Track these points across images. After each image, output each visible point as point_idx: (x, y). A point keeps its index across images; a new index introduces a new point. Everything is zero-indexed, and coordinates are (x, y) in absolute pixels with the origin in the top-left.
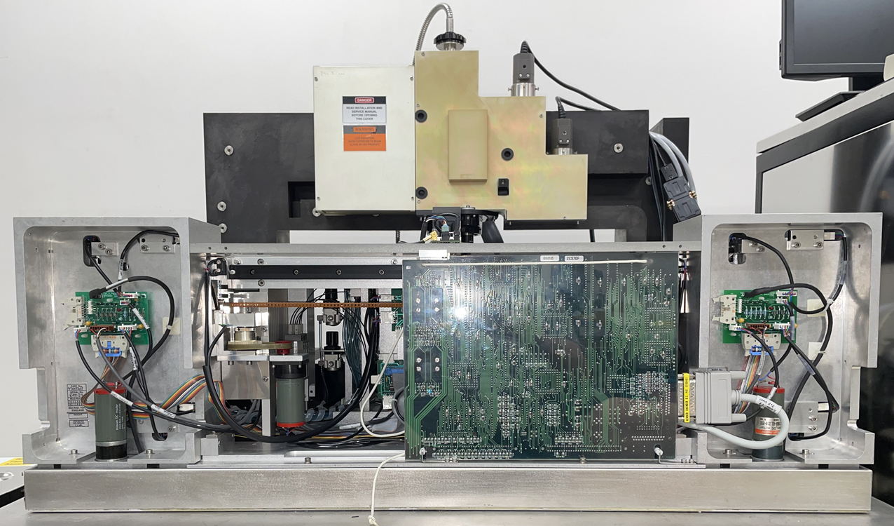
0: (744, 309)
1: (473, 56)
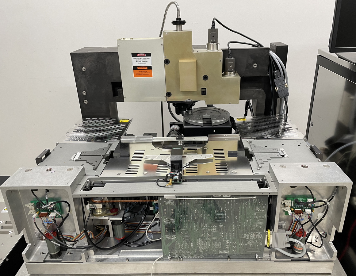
0: (294, 204)
1: (189, 34)
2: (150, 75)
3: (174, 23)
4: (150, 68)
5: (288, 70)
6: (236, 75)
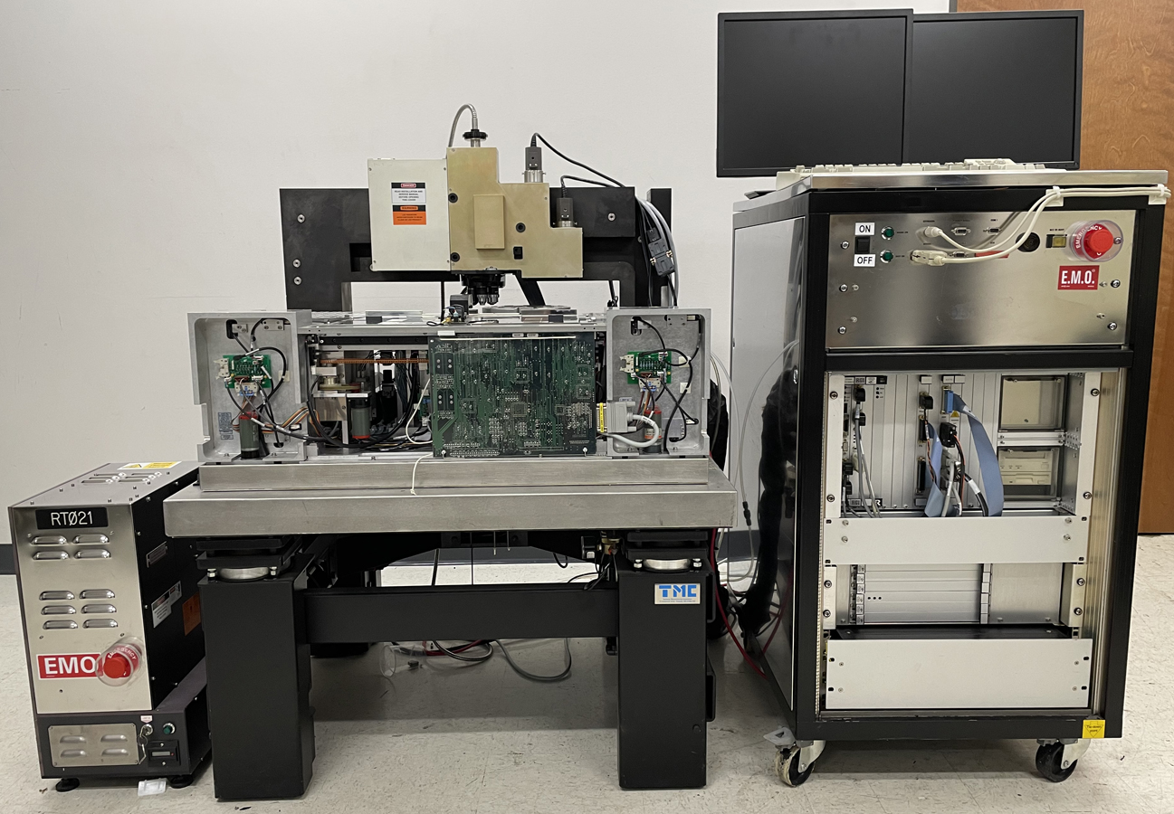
0: (639, 364)
1: (493, 152)
2: (422, 221)
3: (467, 136)
4: (422, 208)
5: (674, 234)
6: (575, 228)
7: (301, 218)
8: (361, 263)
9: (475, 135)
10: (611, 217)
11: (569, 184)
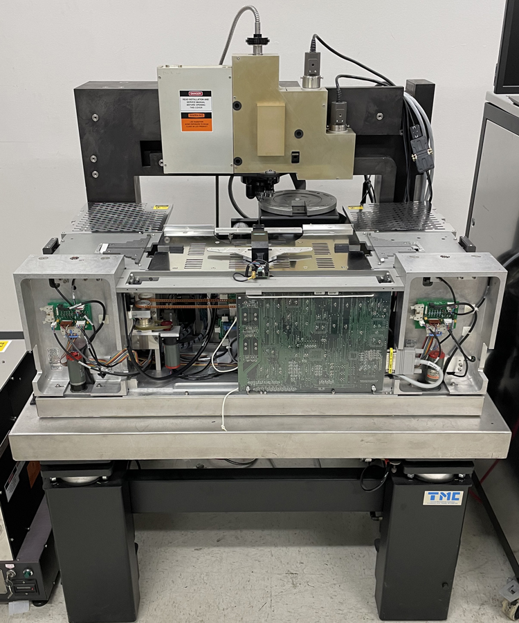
0: (428, 312)
1: (275, 60)
2: (208, 127)
3: (250, 41)
4: (208, 115)
6: (349, 132)
7: (95, 118)
8: (151, 159)
9: (258, 40)
10: (380, 116)
11: (345, 83)
